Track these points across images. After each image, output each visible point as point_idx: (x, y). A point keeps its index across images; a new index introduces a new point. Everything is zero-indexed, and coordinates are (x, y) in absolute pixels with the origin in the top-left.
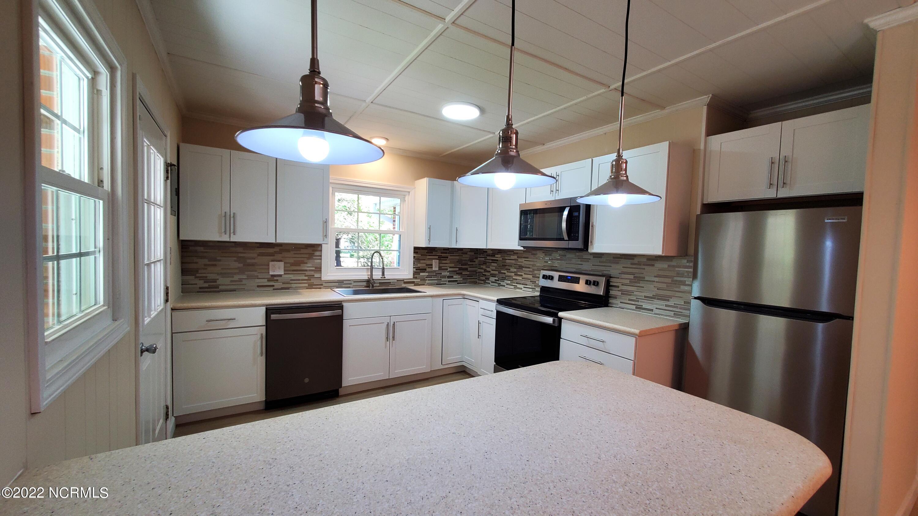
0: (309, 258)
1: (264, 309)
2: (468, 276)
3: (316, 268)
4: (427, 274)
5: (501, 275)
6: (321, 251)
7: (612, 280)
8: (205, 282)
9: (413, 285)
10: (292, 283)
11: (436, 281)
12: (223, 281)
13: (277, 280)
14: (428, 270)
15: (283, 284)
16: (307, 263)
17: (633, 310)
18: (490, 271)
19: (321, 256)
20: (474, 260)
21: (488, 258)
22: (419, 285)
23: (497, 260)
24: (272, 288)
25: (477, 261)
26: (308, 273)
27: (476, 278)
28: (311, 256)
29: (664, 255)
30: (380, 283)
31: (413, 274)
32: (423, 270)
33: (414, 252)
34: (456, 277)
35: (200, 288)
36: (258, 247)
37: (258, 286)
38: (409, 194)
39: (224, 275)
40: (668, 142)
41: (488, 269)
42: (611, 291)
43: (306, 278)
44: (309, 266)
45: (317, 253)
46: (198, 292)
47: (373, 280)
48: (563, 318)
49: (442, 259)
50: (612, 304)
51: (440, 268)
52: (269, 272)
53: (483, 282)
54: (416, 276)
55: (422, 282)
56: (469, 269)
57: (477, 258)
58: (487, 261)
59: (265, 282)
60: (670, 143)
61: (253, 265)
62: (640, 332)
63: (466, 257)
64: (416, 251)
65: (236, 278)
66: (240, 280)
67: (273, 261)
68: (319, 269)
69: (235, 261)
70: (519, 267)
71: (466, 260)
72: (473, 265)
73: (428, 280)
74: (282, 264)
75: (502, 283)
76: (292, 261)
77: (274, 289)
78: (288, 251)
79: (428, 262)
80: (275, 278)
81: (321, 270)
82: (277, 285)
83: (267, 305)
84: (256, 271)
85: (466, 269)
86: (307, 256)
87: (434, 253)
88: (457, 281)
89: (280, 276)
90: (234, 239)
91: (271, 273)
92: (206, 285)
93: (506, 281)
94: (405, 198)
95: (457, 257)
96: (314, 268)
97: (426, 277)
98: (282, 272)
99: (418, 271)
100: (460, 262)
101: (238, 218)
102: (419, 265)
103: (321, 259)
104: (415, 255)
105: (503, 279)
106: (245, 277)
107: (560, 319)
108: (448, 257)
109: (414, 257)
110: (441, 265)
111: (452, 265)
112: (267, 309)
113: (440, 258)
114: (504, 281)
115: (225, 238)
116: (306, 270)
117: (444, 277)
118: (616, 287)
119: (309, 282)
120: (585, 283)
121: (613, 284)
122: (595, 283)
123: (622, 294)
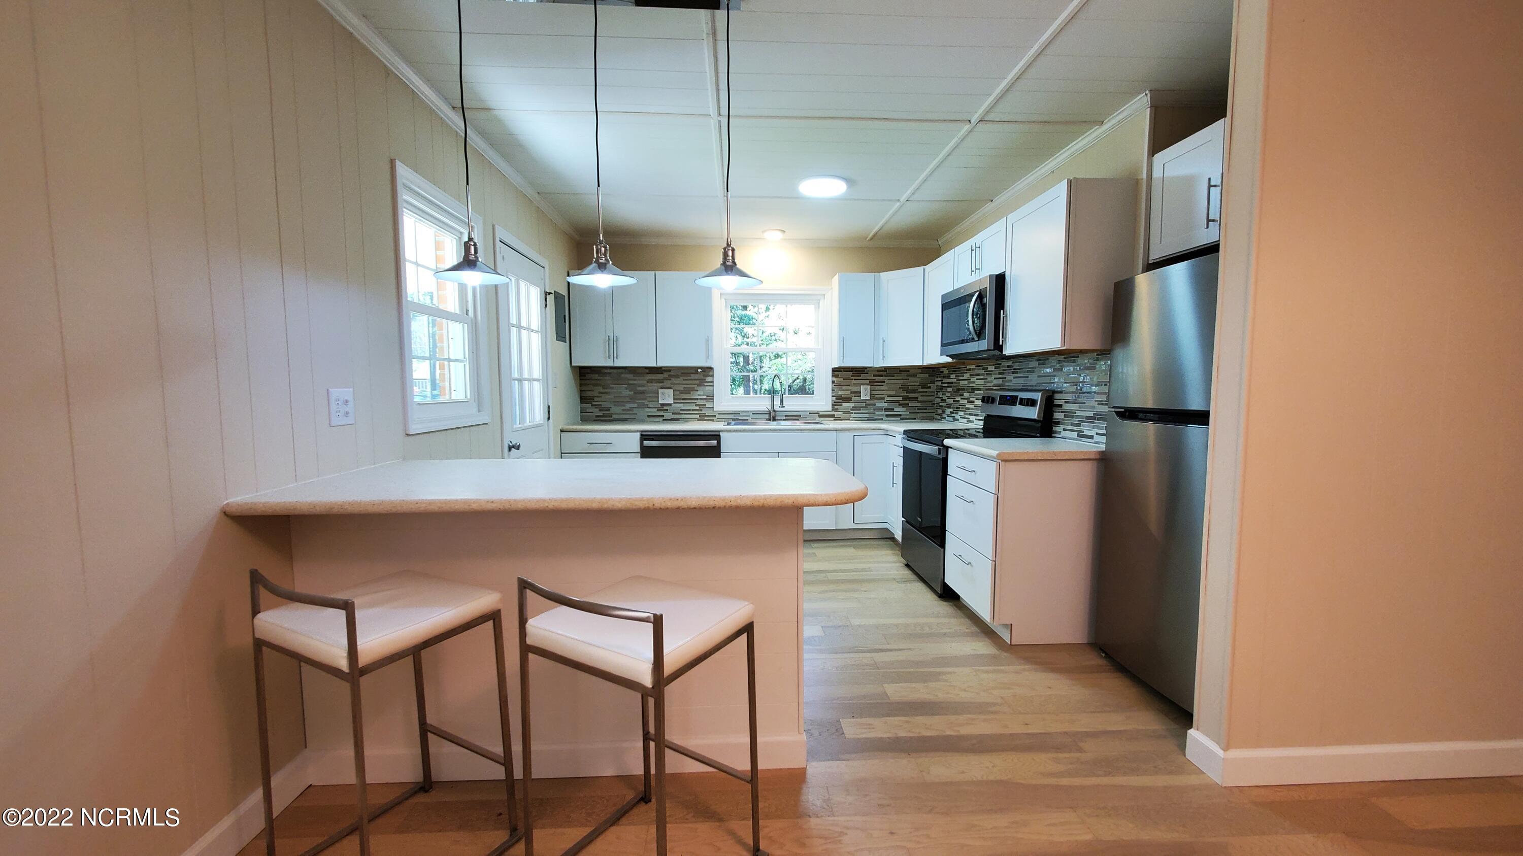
0: (699, 385)
1: (638, 434)
2: (918, 409)
3: (707, 396)
4: (853, 405)
5: (957, 405)
6: (713, 376)
7: (1057, 396)
8: (600, 410)
9: (833, 419)
10: (682, 414)
11: (867, 415)
12: (615, 409)
13: (667, 410)
14: (854, 399)
15: (673, 414)
16: (697, 390)
17: (1074, 439)
18: (945, 400)
19: (713, 382)
20: (929, 385)
21: (945, 381)
22: (841, 420)
23: (952, 383)
24: (661, 419)
25: (933, 388)
26: (699, 402)
27: (933, 411)
28: (702, 383)
30: (786, 416)
31: (832, 405)
32: (848, 400)
33: (832, 376)
34: (899, 410)
35: (597, 416)
36: (647, 373)
37: (649, 416)
38: (824, 298)
39: (617, 403)
41: (944, 398)
42: (1054, 414)
43: (697, 408)
44: (700, 393)
45: (709, 379)
46: (595, 420)
47: (774, 411)
48: (951, 448)
49: (876, 384)
50: (1056, 432)
51: (872, 397)
52: (658, 401)
53: (939, 417)
54: (836, 407)
55: (847, 416)
56: (920, 398)
57: (933, 382)
58: (944, 385)
59: (654, 412)
60: (1069, 182)
61: (643, 392)
62: (998, 455)
63: (914, 381)
64: (836, 373)
65: (628, 406)
66: (631, 409)
67: (662, 388)
68: (710, 398)
69: (626, 388)
70: (972, 389)
71: (916, 385)
72: (926, 392)
73: (855, 413)
74: (670, 392)
75: (957, 417)
76: (681, 388)
77: (664, 420)
78: (677, 376)
79: (855, 389)
80: (665, 408)
81: (713, 399)
82: (668, 415)
83: (642, 431)
84: (646, 399)
85: (916, 399)
86: (697, 382)
87: (863, 376)
88: (900, 415)
89: (670, 405)
90: (618, 363)
91: (661, 402)
92: (601, 414)
93: (962, 413)
94: (819, 303)
95: (901, 382)
96: (705, 397)
97: (851, 410)
98: (671, 401)
99: (839, 401)
100: (904, 388)
101: (621, 341)
102: (840, 393)
103: (713, 386)
104: (834, 379)
105: (957, 409)
106: (635, 405)
107: (947, 448)
108: (884, 382)
109: (833, 382)
110: (874, 392)
111: (893, 393)
112: (642, 435)
113: (872, 383)
114: (957, 414)
115: (610, 363)
116: (697, 399)
117: (880, 409)
118: (1061, 406)
119: (701, 412)
120: (1021, 404)
121: (1056, 402)
122: (1031, 403)
123: (1065, 416)
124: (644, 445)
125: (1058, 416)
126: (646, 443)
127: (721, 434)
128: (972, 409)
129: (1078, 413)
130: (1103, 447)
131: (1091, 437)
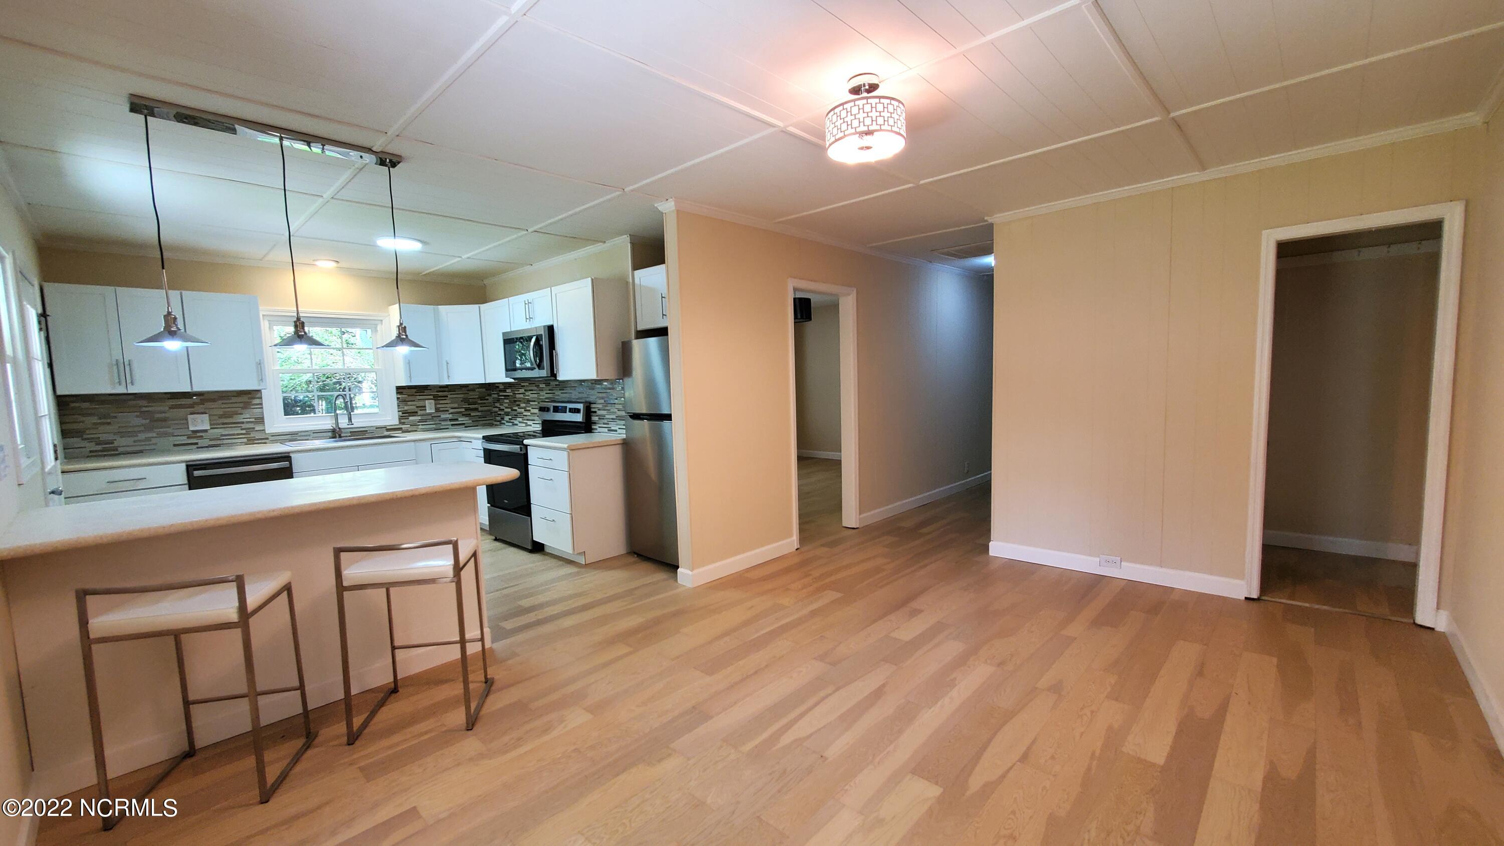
0: (244, 408)
1: (183, 466)
2: (479, 418)
3: (256, 419)
4: (419, 418)
5: (515, 413)
6: (261, 398)
7: (593, 406)
8: (97, 444)
9: (400, 432)
10: (223, 439)
11: (434, 426)
12: (120, 442)
13: (202, 436)
14: (420, 412)
15: (210, 440)
16: (242, 414)
17: (606, 433)
18: (503, 410)
19: (261, 404)
20: (487, 398)
21: (501, 394)
22: (409, 432)
23: (508, 396)
24: (195, 447)
25: (490, 399)
26: (244, 426)
27: (491, 418)
28: (247, 406)
29: (598, 378)
30: (351, 432)
31: (399, 419)
32: (414, 413)
33: (397, 393)
34: (462, 419)
35: (91, 452)
36: (168, 399)
37: (175, 445)
38: (382, 324)
39: (122, 434)
40: (590, 278)
41: (502, 407)
42: (592, 417)
43: (244, 432)
44: (246, 416)
45: (257, 401)
46: (88, 457)
47: (339, 428)
48: (529, 445)
49: (439, 398)
51: (437, 410)
52: (188, 428)
53: (498, 423)
54: (403, 421)
55: (414, 428)
56: (480, 409)
57: (490, 395)
58: (500, 397)
59: (184, 440)
60: (592, 280)
61: (165, 420)
62: (568, 447)
63: (474, 395)
64: (400, 391)
65: (142, 436)
66: (149, 439)
67: (192, 414)
68: (261, 420)
69: (137, 416)
70: (527, 401)
71: (475, 398)
72: (485, 403)
73: (422, 425)
74: (206, 417)
75: (516, 422)
76: (220, 412)
77: (198, 448)
78: (214, 400)
79: (420, 404)
80: (198, 434)
81: (263, 421)
82: (201, 442)
83: (186, 462)
84: (169, 427)
85: (476, 410)
86: (241, 405)
87: (427, 392)
88: (464, 424)
89: (206, 431)
90: (132, 390)
91: (192, 428)
92: (99, 448)
93: (518, 419)
94: (376, 328)
95: (462, 396)
96: (253, 420)
97: (419, 422)
98: (207, 426)
99: (405, 415)
100: (465, 400)
101: (135, 365)
102: (406, 408)
103: (262, 408)
104: (399, 396)
105: (516, 416)
106: (155, 435)
107: (526, 446)
108: (447, 396)
109: (398, 398)
110: (439, 406)
111: (456, 405)
112: (187, 466)
113: (436, 398)
114: (516, 420)
115: (121, 390)
116: (243, 423)
117: (445, 420)
118: (595, 412)
119: (248, 436)
120: (570, 412)
121: (593, 410)
122: (577, 411)
123: (599, 418)
124: (195, 475)
125: (595, 418)
126: (197, 473)
127: (292, 455)
128: (529, 416)
129: (607, 417)
130: (624, 436)
131: (616, 431)
